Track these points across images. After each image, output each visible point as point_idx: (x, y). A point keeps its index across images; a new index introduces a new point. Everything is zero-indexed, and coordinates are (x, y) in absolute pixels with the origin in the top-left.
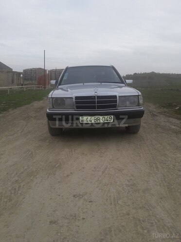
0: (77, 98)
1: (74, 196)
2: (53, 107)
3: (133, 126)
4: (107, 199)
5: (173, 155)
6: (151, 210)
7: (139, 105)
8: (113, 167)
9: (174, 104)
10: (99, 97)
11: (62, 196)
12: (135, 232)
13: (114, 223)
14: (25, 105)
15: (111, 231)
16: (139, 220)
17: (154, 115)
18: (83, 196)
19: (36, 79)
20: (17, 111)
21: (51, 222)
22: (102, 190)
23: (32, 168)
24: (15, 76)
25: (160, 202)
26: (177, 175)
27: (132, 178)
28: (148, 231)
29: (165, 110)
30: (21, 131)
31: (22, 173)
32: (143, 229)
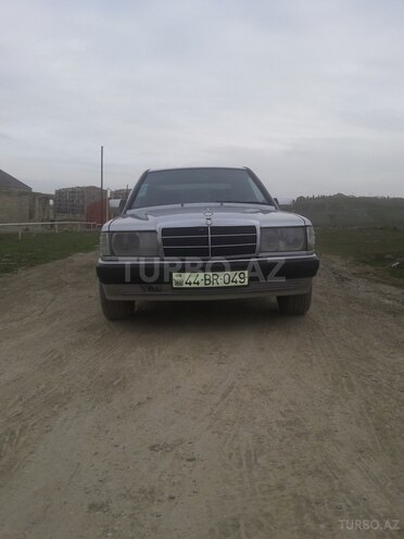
0: (165, 231)
1: (152, 448)
2: (113, 254)
3: (294, 296)
4: (232, 454)
5: (388, 359)
6: (337, 478)
7: (306, 248)
8: (247, 386)
9: (388, 256)
10: (216, 230)
11: (124, 448)
12: (296, 528)
13: (245, 508)
14: (54, 259)
15: (238, 526)
16: (308, 501)
17: (342, 279)
18: (172, 449)
19: (83, 211)
20: (35, 273)
21: (92, 507)
22: (221, 434)
23: (56, 387)
24: (37, 202)
25: (359, 460)
26: (398, 400)
27: (291, 408)
28: (330, 527)
29: (368, 268)
30: (39, 312)
31: (34, 397)
32: (316, 520)
